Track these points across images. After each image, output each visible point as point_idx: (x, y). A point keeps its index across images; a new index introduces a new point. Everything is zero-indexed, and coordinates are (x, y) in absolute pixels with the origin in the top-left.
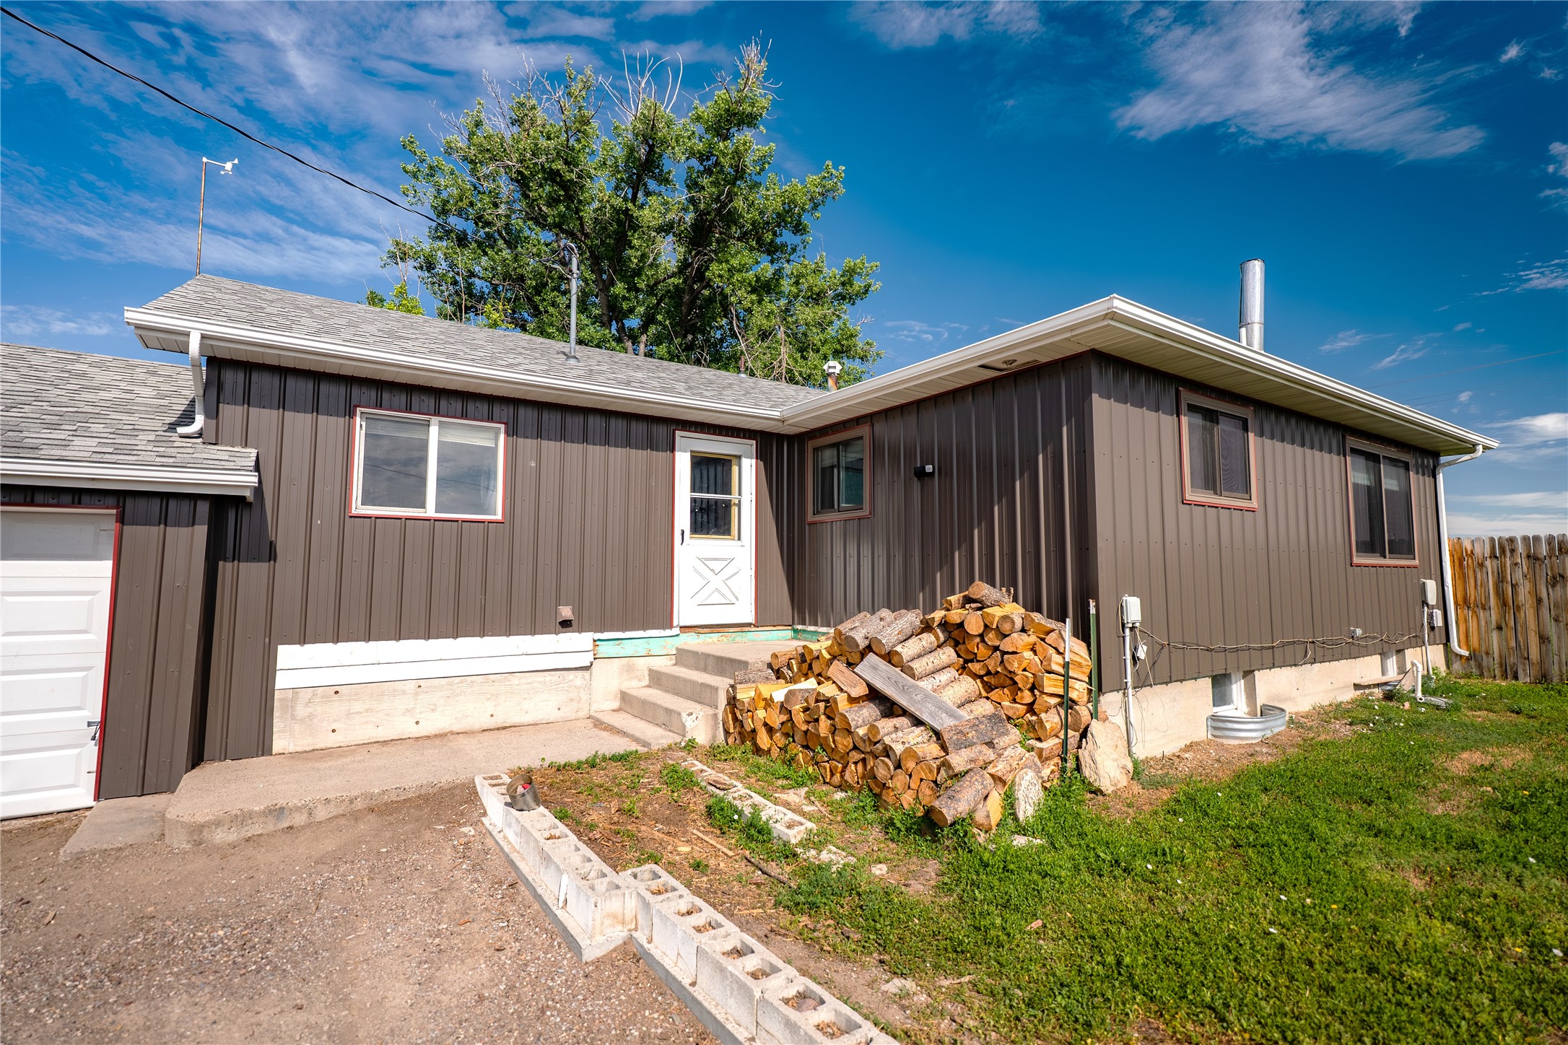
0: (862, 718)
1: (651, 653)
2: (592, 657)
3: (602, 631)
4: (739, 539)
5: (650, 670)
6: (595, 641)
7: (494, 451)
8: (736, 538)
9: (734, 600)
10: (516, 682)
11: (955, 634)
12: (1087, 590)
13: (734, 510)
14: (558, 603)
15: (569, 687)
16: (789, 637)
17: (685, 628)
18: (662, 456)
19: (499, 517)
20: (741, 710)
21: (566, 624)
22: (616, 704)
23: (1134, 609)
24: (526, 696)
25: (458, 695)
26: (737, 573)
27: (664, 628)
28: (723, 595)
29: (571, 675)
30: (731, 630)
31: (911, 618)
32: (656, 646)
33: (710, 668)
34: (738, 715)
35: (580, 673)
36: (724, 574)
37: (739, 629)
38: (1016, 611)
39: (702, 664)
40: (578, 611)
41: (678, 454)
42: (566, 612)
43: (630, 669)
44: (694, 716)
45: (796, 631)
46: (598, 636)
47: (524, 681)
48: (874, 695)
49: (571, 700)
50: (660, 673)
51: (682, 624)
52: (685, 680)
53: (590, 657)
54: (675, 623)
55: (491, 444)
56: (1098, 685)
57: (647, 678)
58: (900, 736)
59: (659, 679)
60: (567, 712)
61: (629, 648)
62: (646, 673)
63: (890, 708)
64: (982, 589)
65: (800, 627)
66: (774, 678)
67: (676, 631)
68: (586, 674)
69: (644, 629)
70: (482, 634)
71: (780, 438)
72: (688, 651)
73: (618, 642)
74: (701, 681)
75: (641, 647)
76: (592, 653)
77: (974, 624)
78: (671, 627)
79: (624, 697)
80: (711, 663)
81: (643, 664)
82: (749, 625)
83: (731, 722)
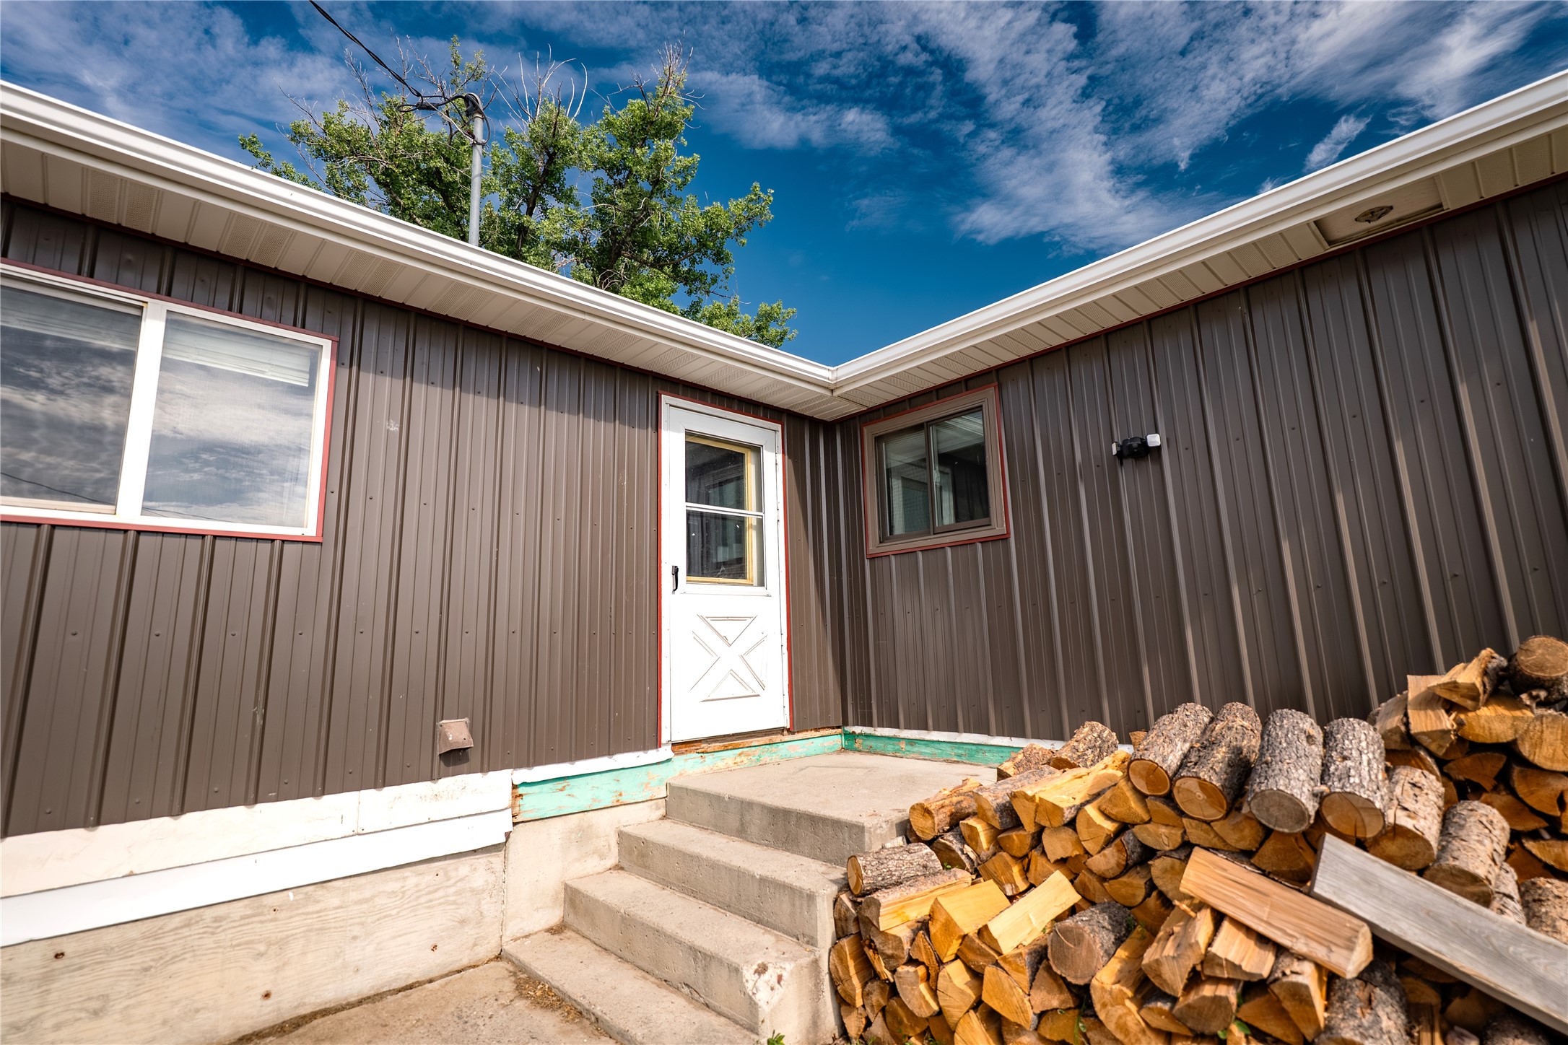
1: (624, 799)
2: (510, 821)
3: (529, 764)
4: (762, 583)
5: (621, 835)
6: (515, 787)
8: (755, 581)
9: (758, 690)
10: (336, 902)
13: (751, 536)
14: (440, 712)
15: (458, 893)
16: (838, 747)
17: (681, 746)
18: (639, 434)
19: (310, 531)
20: (888, 958)
21: (455, 759)
22: (554, 916)
24: (356, 931)
25: (175, 959)
26: (762, 641)
27: (645, 748)
28: (742, 682)
29: (464, 866)
30: (755, 741)
32: (631, 787)
33: (753, 830)
34: (881, 966)
35: (481, 860)
36: (741, 647)
37: (765, 739)
39: (733, 820)
40: (481, 731)
41: (665, 434)
42: (457, 732)
43: (583, 837)
44: (770, 976)
45: (851, 737)
46: (522, 775)
47: (354, 896)
49: (463, 922)
50: (645, 842)
51: (676, 739)
52: (714, 866)
53: (505, 821)
54: (665, 738)
57: (615, 849)
59: (643, 855)
60: (455, 955)
61: (581, 795)
62: (614, 840)
65: (858, 729)
66: (938, 865)
67: (665, 752)
68: (496, 860)
69: (610, 753)
70: (254, 797)
72: (696, 793)
73: (560, 785)
74: (758, 871)
75: (603, 790)
76: (509, 813)
78: (657, 744)
79: (573, 898)
80: (756, 822)
81: (607, 824)
82: (781, 730)
83: (856, 982)
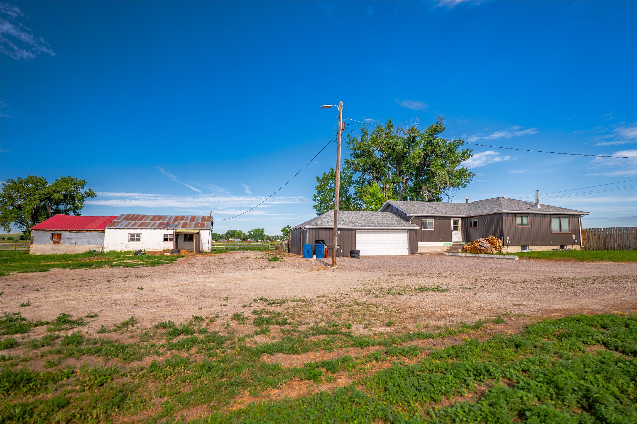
0: (479, 247)
7: (432, 222)
8: (459, 231)
9: (459, 238)
11: (488, 240)
12: (503, 236)
13: (459, 227)
14: (440, 239)
18: (450, 221)
19: (434, 229)
23: (508, 238)
26: (460, 235)
31: (484, 239)
36: (458, 235)
38: (494, 238)
41: (452, 221)
48: (480, 245)
55: (432, 221)
56: (504, 245)
58: (482, 248)
63: (482, 246)
64: (491, 236)
71: (464, 217)
77: (490, 240)
